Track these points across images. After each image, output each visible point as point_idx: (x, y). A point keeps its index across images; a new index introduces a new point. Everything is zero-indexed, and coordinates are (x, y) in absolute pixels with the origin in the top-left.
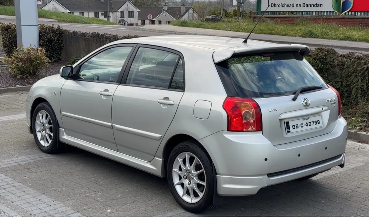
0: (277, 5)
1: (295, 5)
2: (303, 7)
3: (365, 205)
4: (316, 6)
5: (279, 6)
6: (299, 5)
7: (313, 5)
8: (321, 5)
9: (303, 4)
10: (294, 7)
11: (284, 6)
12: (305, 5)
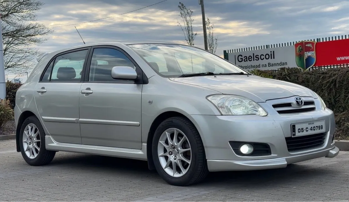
0: (244, 67)
1: (261, 66)
2: (269, 66)
3: (341, 187)
4: (281, 65)
5: (246, 68)
6: (264, 66)
7: (278, 64)
8: (286, 64)
9: (269, 63)
10: (260, 67)
11: (251, 67)
12: (270, 65)
